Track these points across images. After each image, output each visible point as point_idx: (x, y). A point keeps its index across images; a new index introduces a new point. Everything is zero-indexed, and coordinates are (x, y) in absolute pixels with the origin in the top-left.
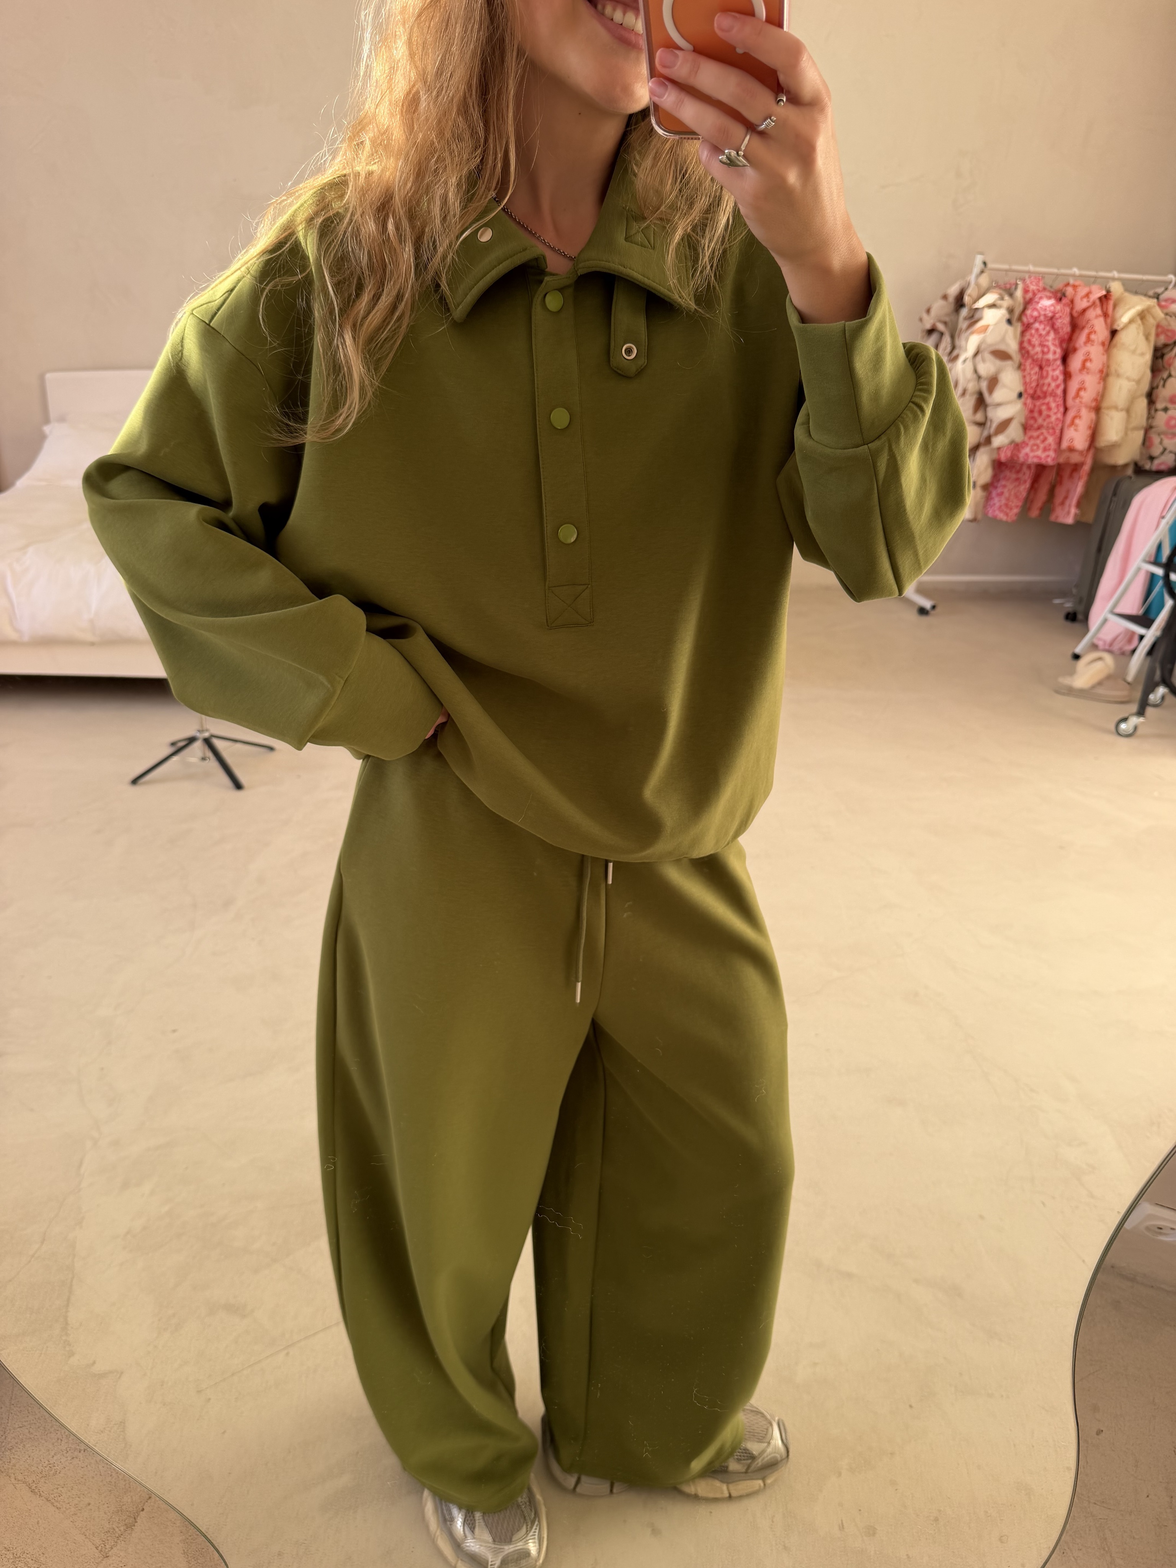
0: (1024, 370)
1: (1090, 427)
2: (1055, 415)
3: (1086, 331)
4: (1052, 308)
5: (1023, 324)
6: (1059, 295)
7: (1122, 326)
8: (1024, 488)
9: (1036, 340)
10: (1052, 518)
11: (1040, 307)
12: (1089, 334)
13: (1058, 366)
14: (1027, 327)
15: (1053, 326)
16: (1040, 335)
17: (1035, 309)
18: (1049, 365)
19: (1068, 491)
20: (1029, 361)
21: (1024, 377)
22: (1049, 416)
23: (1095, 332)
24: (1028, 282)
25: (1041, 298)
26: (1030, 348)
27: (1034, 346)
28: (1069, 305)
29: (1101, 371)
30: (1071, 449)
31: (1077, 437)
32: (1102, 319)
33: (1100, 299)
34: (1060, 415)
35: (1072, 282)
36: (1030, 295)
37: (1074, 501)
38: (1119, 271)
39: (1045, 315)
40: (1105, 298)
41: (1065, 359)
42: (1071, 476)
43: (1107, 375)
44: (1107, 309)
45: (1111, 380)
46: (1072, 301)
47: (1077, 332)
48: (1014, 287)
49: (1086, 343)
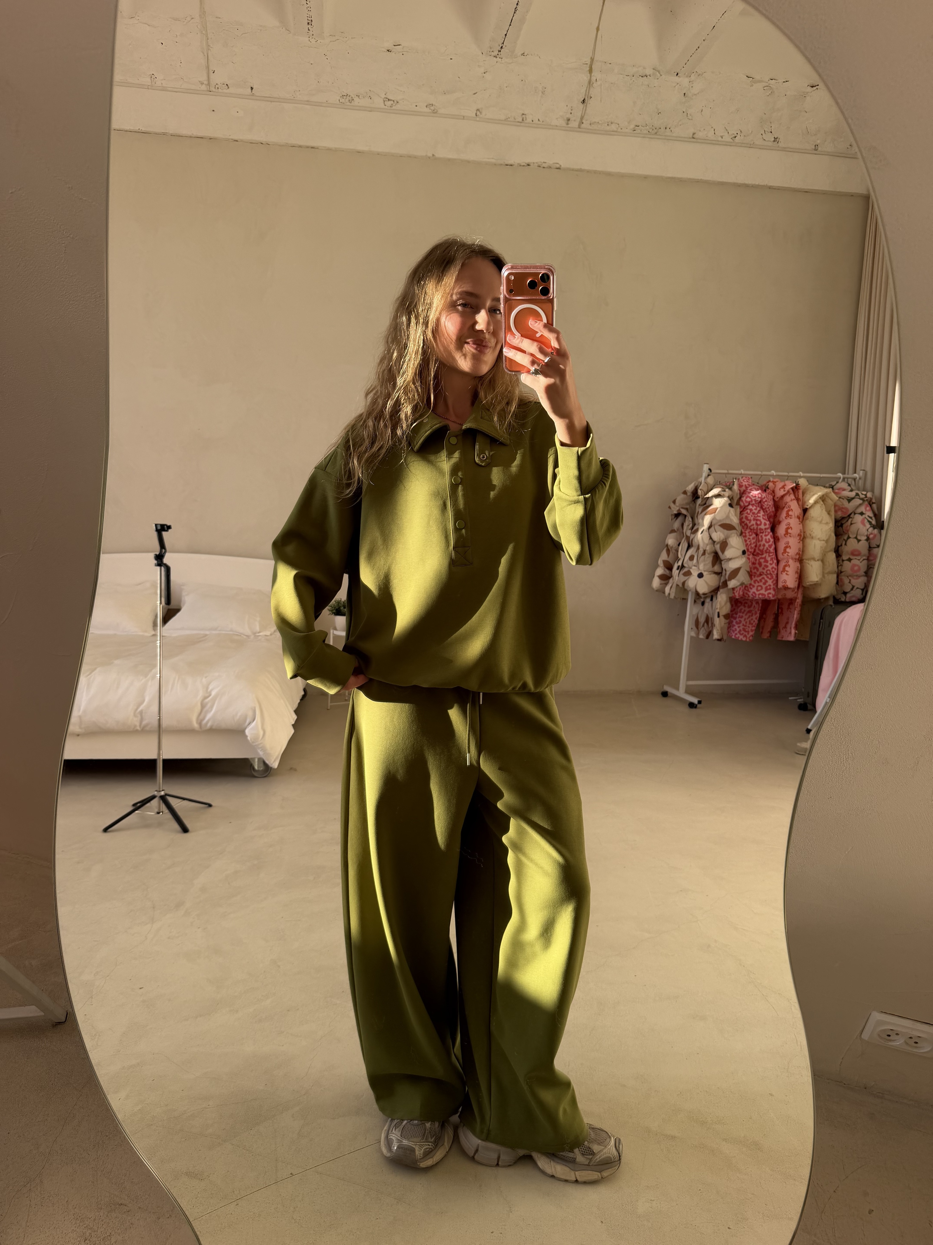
0: (745, 536)
1: (797, 572)
2: (771, 566)
3: (786, 510)
4: (760, 496)
5: (741, 507)
6: (764, 488)
7: (810, 506)
8: (755, 618)
9: (752, 516)
10: (779, 638)
11: (752, 495)
12: (789, 511)
13: (769, 533)
14: (743, 509)
15: (762, 507)
16: (754, 513)
17: (748, 497)
18: (763, 533)
19: (788, 619)
20: (748, 530)
21: (746, 541)
22: (767, 566)
23: (792, 510)
24: (741, 480)
25: (751, 490)
26: (748, 522)
27: (750, 521)
28: (771, 494)
29: (799, 535)
30: (786, 588)
31: (789, 579)
32: (795, 502)
33: (792, 488)
34: (774, 565)
35: (772, 480)
36: (744, 488)
37: (793, 625)
38: (803, 472)
39: (755, 500)
40: (796, 488)
41: (773, 529)
42: (789, 608)
43: (804, 538)
44: (798, 495)
45: (808, 541)
46: (773, 492)
47: (780, 511)
48: (732, 484)
49: (786, 518)
